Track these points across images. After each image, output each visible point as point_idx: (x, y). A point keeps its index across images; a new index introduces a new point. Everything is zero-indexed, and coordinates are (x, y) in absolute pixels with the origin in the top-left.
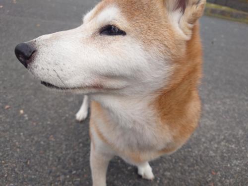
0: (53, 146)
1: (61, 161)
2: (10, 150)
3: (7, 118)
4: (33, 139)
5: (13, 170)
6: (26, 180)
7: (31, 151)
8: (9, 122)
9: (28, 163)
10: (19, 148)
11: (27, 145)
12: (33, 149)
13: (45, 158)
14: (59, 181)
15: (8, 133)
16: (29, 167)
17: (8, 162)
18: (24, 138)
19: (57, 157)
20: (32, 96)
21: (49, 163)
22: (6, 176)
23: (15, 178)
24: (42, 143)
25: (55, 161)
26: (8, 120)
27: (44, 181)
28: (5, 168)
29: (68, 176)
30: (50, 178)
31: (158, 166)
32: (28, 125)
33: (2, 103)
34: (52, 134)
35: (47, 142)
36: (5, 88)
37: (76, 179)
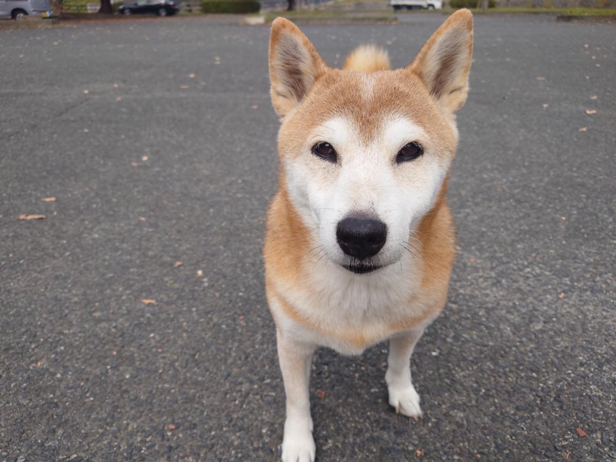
0: (241, 334)
1: (249, 359)
3: (175, 282)
4: (211, 319)
5: (172, 364)
6: (189, 382)
7: (203, 339)
8: (178, 289)
9: (197, 357)
10: (186, 331)
11: (199, 328)
12: (208, 336)
13: (225, 353)
14: (240, 391)
15: (174, 306)
16: (197, 363)
17: (167, 351)
18: (196, 317)
19: (245, 353)
20: (221, 247)
21: (230, 361)
22: (160, 371)
23: (174, 376)
24: (224, 326)
25: (240, 359)
26: (176, 286)
27: (215, 388)
28: (161, 360)
29: (256, 386)
30: (225, 384)
31: (439, 397)
32: (205, 295)
33: (172, 257)
34: (243, 314)
35: (233, 326)
36: (179, 231)
37: (268, 392)
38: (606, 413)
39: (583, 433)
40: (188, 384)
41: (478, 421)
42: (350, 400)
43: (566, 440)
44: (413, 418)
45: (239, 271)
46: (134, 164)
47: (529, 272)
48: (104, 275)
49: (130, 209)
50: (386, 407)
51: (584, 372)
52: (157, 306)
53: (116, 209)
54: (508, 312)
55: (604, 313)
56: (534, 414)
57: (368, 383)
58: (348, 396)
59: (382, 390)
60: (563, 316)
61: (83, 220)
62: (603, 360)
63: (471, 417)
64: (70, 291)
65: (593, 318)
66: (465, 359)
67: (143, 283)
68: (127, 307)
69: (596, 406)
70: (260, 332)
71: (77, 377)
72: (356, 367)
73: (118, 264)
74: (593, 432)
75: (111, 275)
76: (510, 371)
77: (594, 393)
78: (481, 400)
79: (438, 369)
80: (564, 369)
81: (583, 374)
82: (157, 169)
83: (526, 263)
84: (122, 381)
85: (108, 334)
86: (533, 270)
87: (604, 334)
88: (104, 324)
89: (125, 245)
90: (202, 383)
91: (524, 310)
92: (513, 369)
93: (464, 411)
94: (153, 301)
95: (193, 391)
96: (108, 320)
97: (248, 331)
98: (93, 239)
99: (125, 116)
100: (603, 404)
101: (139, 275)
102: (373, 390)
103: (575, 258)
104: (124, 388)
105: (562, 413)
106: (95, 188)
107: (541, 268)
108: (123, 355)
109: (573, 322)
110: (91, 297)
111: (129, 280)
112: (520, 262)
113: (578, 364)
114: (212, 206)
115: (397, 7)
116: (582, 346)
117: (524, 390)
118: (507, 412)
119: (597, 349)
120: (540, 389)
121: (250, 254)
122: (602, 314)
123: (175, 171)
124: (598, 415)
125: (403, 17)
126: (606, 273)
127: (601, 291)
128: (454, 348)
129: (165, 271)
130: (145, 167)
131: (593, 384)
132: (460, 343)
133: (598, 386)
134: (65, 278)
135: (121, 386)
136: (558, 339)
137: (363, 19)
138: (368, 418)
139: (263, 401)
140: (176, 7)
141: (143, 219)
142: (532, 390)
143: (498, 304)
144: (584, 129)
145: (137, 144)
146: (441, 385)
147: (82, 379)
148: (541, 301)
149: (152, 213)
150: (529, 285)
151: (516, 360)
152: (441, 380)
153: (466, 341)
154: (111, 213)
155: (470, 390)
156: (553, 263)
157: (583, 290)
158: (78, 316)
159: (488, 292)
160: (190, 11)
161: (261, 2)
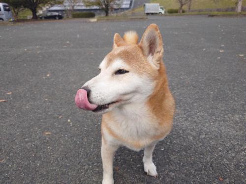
0: (85, 145)
1: (88, 155)
3: (59, 124)
4: (73, 139)
5: (57, 159)
6: (63, 166)
7: (69, 148)
9: (67, 155)
10: (63, 145)
11: (68, 143)
12: (72, 146)
13: (79, 153)
14: (84, 169)
15: (58, 135)
16: (67, 158)
17: (55, 154)
18: (67, 139)
21: (80, 156)
22: (52, 162)
23: (58, 164)
24: (78, 142)
25: (85, 155)
26: (59, 126)
27: (74, 168)
28: (52, 157)
29: (91, 167)
31: (164, 167)
32: (71, 130)
33: (58, 115)
34: (86, 137)
35: (82, 142)
36: (61, 104)
37: (96, 169)
39: (221, 179)
41: (180, 176)
44: (154, 176)
45: (85, 119)
47: (199, 115)
48: (30, 123)
49: (42, 96)
50: (143, 173)
51: (221, 154)
52: (51, 135)
53: (36, 96)
54: (191, 131)
55: (229, 130)
56: (202, 172)
57: (136, 163)
58: (128, 169)
59: (141, 165)
60: (212, 132)
61: (23, 101)
63: (177, 175)
65: (224, 132)
66: (174, 151)
67: (46, 126)
68: (39, 136)
69: (226, 168)
70: (93, 144)
71: (17, 166)
72: (131, 156)
73: (36, 118)
74: (225, 179)
75: (33, 123)
76: (192, 155)
77: (225, 162)
78: (181, 168)
79: (164, 156)
80: (213, 153)
82: (53, 79)
83: (198, 111)
84: (36, 167)
85: (31, 147)
86: (201, 114)
87: (229, 139)
88: (29, 144)
89: (39, 111)
91: (197, 130)
93: (174, 172)
94: (50, 133)
95: (65, 170)
96: (31, 142)
97: (88, 144)
98: (26, 109)
99: (41, 59)
100: (229, 167)
101: (44, 123)
102: (138, 166)
103: (217, 108)
104: (37, 170)
105: (213, 171)
106: (28, 88)
107: (204, 113)
108: (37, 156)
109: (216, 134)
110: (24, 133)
111: (40, 125)
112: (196, 111)
113: (219, 151)
115: (148, 14)
116: (220, 144)
117: (198, 162)
118: (191, 172)
119: (226, 145)
120: (204, 162)
123: (60, 80)
125: (150, 17)
126: (229, 114)
127: (227, 121)
128: (170, 146)
129: (55, 121)
130: (48, 79)
131: (225, 159)
132: (172, 145)
133: (227, 160)
134: (14, 125)
136: (211, 141)
137: (134, 19)
138: (136, 177)
139: (93, 172)
141: (47, 99)
142: (201, 162)
143: (187, 128)
144: (219, 58)
145: (45, 70)
146: (165, 162)
147: (20, 167)
148: (204, 126)
149: (50, 97)
150: (199, 120)
151: (195, 151)
152: (165, 160)
153: (175, 144)
154: (34, 98)
155: (177, 163)
156: (208, 111)
157: (220, 121)
158: (19, 141)
159: (183, 123)
160: (68, 17)
161: (96, 13)
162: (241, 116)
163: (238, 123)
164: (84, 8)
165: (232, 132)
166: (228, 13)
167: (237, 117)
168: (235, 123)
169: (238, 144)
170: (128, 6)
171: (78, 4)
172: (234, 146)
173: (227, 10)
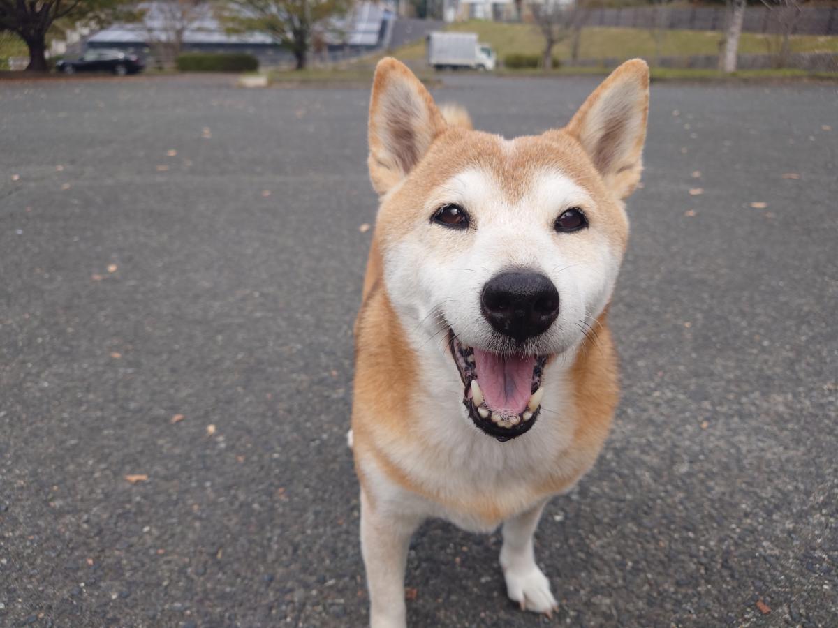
0: (283, 515)
1: (300, 552)
2: (180, 523)
3: (175, 445)
4: (235, 497)
5: (182, 571)
6: (212, 596)
7: (227, 527)
8: (180, 456)
9: (219, 556)
10: (200, 519)
11: (219, 512)
12: (233, 522)
13: (262, 546)
14: (292, 602)
15: (176, 482)
16: (221, 566)
17: (173, 551)
18: (212, 496)
19: (291, 543)
20: (240, 389)
21: (271, 557)
22: (165, 583)
23: (188, 589)
24: (256, 506)
25: (286, 553)
26: (177, 451)
27: (253, 601)
28: (164, 567)
29: (314, 592)
30: (268, 594)
31: (574, 580)
32: (224, 462)
33: (166, 409)
34: (283, 485)
35: (269, 504)
36: (173, 371)
37: (333, 599)
38: (788, 578)
39: (766, 609)
40: (210, 600)
41: (630, 607)
42: (454, 598)
43: (746, 620)
45: (269, 422)
46: (97, 277)
47: (658, 397)
48: (63, 442)
49: (96, 341)
50: (505, 603)
51: (751, 525)
52: (150, 483)
53: (74, 343)
54: (643, 452)
55: (761, 444)
56: (699, 589)
57: (475, 571)
58: (450, 593)
59: (496, 577)
60: (711, 451)
61: (24, 362)
62: (771, 507)
63: (621, 603)
64: (10, 471)
65: (749, 452)
66: (599, 522)
67: (126, 451)
68: (103, 489)
69: (775, 569)
70: (311, 509)
71: (31, 606)
72: (455, 548)
73: (83, 424)
74: (779, 604)
75: (73, 442)
76: (660, 533)
77: (769, 552)
78: (629, 577)
79: (567, 539)
80: (726, 523)
81: (750, 528)
82: (132, 283)
83: (652, 385)
84: (106, 604)
85: (78, 533)
86: (663, 393)
87: (766, 472)
88: (69, 519)
89: (91, 396)
90: (232, 596)
91: (662, 448)
92: (663, 529)
93: (610, 595)
94: (144, 477)
95: (219, 610)
96: (75, 511)
97: (292, 510)
98: (42, 390)
99: (77, 210)
100: (782, 566)
101: (117, 439)
102: (483, 580)
103: (711, 374)
104: (110, 616)
105: (735, 584)
106: (38, 313)
107: (672, 391)
108: (104, 564)
109: (725, 459)
110: (44, 478)
111: (103, 447)
112: (645, 384)
113: (742, 514)
114: (219, 332)
115: (439, 67)
116: (742, 490)
117: (682, 557)
118: (666, 591)
119: (762, 492)
120: (701, 553)
121: (284, 396)
122: (758, 447)
123: (159, 285)
124: (779, 582)
125: (449, 79)
126: (752, 392)
127: (750, 415)
128: (583, 507)
129: (157, 431)
130: (112, 280)
131: (766, 539)
132: (588, 500)
133: (772, 542)
135: (106, 613)
136: (711, 484)
138: (483, 620)
139: (327, 613)
140: (142, 63)
141: (117, 355)
142: (692, 556)
143: (628, 442)
144: (691, 213)
145: (99, 249)
146: (574, 562)
147: (41, 608)
148: (680, 434)
149: (130, 347)
150: (662, 414)
151: (665, 517)
152: (573, 554)
153: (596, 497)
154: (66, 349)
155: (612, 564)
156: (686, 382)
157: (729, 417)
158: (27, 509)
160: (160, 68)
161: (261, 58)
162: (790, 396)
163: (787, 421)
164: (217, 38)
165: (774, 452)
166: (698, 72)
167: (779, 402)
168: (776, 423)
169: (796, 488)
170: (372, 39)
171: (196, 24)
172: (785, 495)
173: (691, 64)
